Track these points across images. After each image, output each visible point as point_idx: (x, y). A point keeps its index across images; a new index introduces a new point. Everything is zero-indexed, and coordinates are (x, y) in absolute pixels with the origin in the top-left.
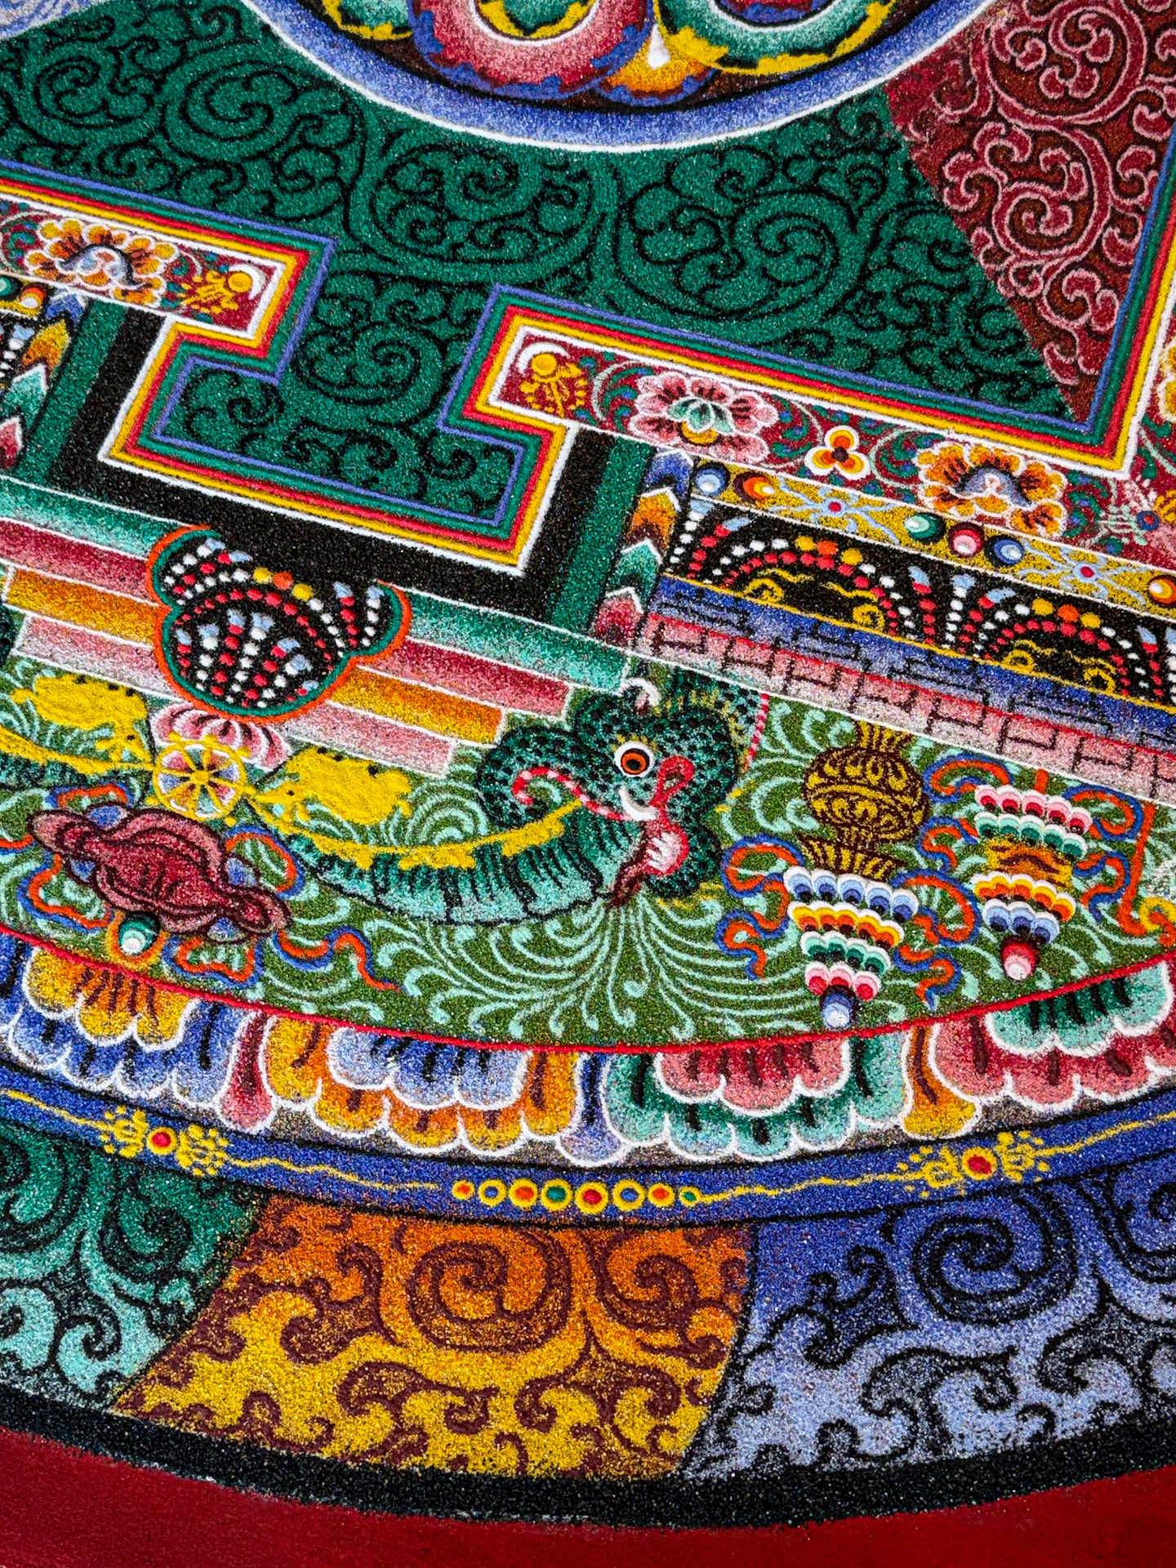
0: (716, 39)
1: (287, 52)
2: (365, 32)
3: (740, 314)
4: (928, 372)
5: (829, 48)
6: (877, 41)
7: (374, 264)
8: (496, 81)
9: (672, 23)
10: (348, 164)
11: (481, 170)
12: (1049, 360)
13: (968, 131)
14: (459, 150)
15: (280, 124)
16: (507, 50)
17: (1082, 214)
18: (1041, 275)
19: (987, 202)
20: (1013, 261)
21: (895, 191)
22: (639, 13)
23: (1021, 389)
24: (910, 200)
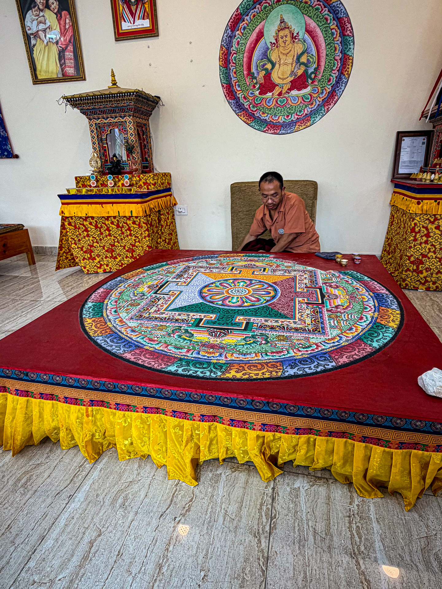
0: (251, 303)
1: (212, 305)
2: (219, 304)
3: (259, 315)
4: (278, 317)
5: (261, 303)
7: (223, 315)
8: (232, 306)
9: (247, 303)
10: (219, 310)
11: (232, 310)
12: (288, 316)
13: (276, 306)
14: (229, 309)
15: (212, 309)
16: (233, 304)
17: (288, 309)
18: (285, 312)
19: (279, 309)
20: (283, 312)
21: (270, 309)
22: (243, 302)
23: (286, 318)
24: (272, 310)
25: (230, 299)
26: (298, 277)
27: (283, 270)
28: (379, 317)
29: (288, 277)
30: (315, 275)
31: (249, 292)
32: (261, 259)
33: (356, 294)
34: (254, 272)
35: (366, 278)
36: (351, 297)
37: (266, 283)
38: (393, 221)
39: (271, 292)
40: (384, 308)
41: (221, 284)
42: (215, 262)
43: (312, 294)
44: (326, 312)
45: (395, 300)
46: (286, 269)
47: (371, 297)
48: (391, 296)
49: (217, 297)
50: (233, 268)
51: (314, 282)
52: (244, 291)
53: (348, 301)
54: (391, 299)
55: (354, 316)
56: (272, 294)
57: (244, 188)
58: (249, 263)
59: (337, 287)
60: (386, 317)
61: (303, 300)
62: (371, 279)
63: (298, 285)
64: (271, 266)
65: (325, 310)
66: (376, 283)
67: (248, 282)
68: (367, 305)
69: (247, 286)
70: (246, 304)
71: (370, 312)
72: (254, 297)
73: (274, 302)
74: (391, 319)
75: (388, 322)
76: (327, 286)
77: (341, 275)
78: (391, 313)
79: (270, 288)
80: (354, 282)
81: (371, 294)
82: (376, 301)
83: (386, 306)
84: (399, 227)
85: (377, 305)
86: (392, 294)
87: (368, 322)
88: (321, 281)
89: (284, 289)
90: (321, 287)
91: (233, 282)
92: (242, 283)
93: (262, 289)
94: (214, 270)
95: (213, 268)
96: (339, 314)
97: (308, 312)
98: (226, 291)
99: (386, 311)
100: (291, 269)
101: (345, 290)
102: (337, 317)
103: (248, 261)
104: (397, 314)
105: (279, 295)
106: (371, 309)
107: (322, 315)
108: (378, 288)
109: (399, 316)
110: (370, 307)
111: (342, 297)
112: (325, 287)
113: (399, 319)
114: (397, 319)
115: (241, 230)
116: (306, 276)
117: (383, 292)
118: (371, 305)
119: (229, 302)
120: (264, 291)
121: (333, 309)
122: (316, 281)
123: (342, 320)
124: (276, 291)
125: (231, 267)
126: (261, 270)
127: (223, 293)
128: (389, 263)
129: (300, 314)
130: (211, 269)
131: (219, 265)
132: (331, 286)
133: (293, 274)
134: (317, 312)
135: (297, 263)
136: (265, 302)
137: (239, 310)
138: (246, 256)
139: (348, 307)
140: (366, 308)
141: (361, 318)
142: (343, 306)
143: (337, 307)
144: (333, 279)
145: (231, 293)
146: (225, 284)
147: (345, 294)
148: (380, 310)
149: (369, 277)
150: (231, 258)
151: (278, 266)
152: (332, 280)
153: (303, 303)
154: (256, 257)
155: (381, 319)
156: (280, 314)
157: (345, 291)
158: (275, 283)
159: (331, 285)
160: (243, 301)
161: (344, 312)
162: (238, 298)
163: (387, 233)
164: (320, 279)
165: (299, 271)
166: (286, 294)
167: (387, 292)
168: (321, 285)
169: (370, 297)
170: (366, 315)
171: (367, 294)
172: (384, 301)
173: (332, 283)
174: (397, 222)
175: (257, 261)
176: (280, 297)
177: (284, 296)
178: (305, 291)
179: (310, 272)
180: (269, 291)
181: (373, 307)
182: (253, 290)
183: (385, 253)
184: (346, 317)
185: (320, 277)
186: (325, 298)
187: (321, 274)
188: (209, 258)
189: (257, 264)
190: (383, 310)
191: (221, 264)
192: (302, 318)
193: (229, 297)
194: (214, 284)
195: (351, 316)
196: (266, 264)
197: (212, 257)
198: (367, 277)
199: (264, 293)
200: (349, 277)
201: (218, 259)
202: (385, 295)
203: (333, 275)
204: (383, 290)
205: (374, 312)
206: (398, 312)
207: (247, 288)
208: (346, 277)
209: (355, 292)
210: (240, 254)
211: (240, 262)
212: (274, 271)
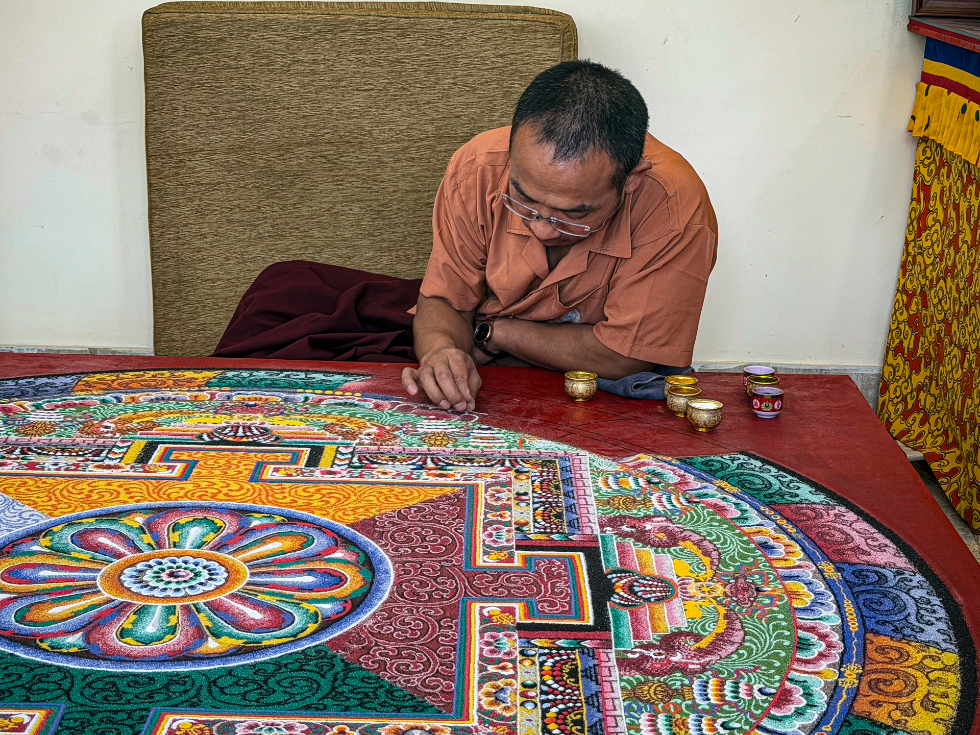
0: (239, 638)
1: (23, 659)
2: (64, 651)
3: (279, 704)
4: (375, 709)
5: (295, 636)
6: (315, 632)
7: (87, 709)
8: (136, 657)
9: (217, 636)
10: (66, 684)
11: (135, 680)
12: (429, 700)
13: (367, 650)
14: (123, 676)
15: (26, 677)
16: (138, 649)
17: (427, 665)
18: (416, 681)
19: (383, 666)
20: (401, 678)
21: (339, 667)
22: (200, 635)
23: (419, 708)
24: (347, 668)
25: (126, 622)
26: (481, 489)
27: (411, 456)
28: (864, 688)
29: (435, 494)
30: (567, 481)
31: (232, 575)
32: (300, 397)
33: (761, 574)
34: (260, 466)
35: (805, 491)
36: (736, 590)
37: (322, 528)
38: (927, 212)
39: (348, 573)
40: (885, 641)
41: (82, 539)
42: (55, 417)
43: (550, 575)
44: (616, 672)
45: (936, 600)
46: (425, 448)
47: (829, 584)
48: (919, 577)
49: (56, 611)
50: (150, 448)
51: (559, 516)
52: (205, 574)
53: (723, 611)
54: (917, 593)
55: (750, 688)
56: (353, 582)
57: (214, 35)
58: (237, 419)
59: (673, 540)
60: (898, 685)
61: (504, 610)
62: (830, 494)
63: (481, 536)
64: (353, 435)
65: (613, 662)
66: (851, 516)
67: (229, 525)
68: (812, 629)
69: (219, 547)
70: (212, 645)
71: (823, 665)
72: (257, 605)
73: (360, 628)
74: (919, 694)
75: (904, 712)
76: (626, 535)
77: (691, 478)
78: (920, 667)
79: (339, 555)
80: (753, 513)
81: (829, 569)
82: (849, 607)
83: (896, 630)
84: (954, 242)
85: (854, 626)
86: (921, 567)
87: (813, 716)
88: (593, 509)
89: (414, 554)
90: (594, 539)
91: (148, 523)
92: (195, 533)
93: (299, 560)
94: (48, 462)
95: (41, 451)
96: (677, 680)
97: (528, 672)
98: (107, 578)
99: (894, 655)
100: (450, 448)
101: (706, 553)
102: (669, 693)
103: (231, 411)
104: (946, 669)
105: (388, 588)
106: (830, 646)
107: (594, 687)
108: (859, 540)
109: (953, 679)
110: (823, 637)
111: (692, 589)
112: (615, 540)
113: (954, 696)
114: (945, 696)
115: (198, 243)
116: (522, 485)
117: (882, 558)
118: (826, 627)
119: (123, 634)
120: (310, 572)
121: (651, 653)
122: (570, 508)
123: (694, 707)
124: (372, 570)
125: (138, 446)
126: (295, 460)
127: (92, 589)
128: (916, 408)
129: (487, 687)
130: (33, 458)
131: (74, 432)
132: (642, 537)
133: (458, 474)
134: (573, 673)
135: (481, 421)
136: (312, 627)
137: (173, 679)
138: (221, 383)
139: (721, 639)
140: (803, 645)
141: (783, 698)
142: (698, 638)
143: (669, 642)
144: (654, 498)
145: (135, 588)
146: (103, 540)
147: (710, 573)
148: (871, 653)
149: (818, 488)
150: (142, 397)
151: (383, 435)
152: (646, 502)
153: (505, 628)
154: (271, 386)
155: (875, 696)
156: (390, 692)
157: (706, 560)
158: (367, 526)
159: (643, 532)
160: (199, 627)
161: (704, 669)
162: (171, 611)
163: (904, 266)
164: (591, 500)
165: (488, 460)
166: (423, 584)
167: (902, 562)
168: (597, 531)
169: (821, 587)
170: (803, 677)
171: (809, 573)
172: (887, 604)
173: (648, 518)
174: (941, 217)
175: (280, 411)
176: (391, 599)
177: (414, 593)
178: (517, 562)
179: (544, 464)
180: (334, 567)
181: (835, 638)
182: (255, 565)
183: (900, 360)
184: (711, 691)
185: (590, 491)
186: (616, 599)
187: (597, 472)
188: (23, 395)
189: (279, 425)
190: (881, 649)
191: (88, 428)
192: (498, 709)
193: (122, 608)
194: (45, 541)
195: (736, 691)
196: (326, 427)
197: (38, 392)
198: (812, 484)
199: (308, 579)
200: (729, 488)
201: (70, 399)
202: (889, 574)
203: (654, 480)
204: (881, 548)
205: (842, 661)
206: (951, 658)
207: (221, 555)
208: (711, 490)
209: (755, 564)
210: (189, 374)
211: (190, 414)
212: (367, 461)
